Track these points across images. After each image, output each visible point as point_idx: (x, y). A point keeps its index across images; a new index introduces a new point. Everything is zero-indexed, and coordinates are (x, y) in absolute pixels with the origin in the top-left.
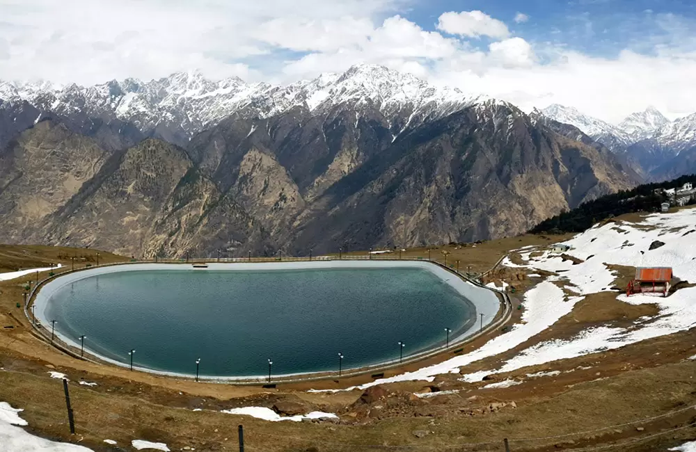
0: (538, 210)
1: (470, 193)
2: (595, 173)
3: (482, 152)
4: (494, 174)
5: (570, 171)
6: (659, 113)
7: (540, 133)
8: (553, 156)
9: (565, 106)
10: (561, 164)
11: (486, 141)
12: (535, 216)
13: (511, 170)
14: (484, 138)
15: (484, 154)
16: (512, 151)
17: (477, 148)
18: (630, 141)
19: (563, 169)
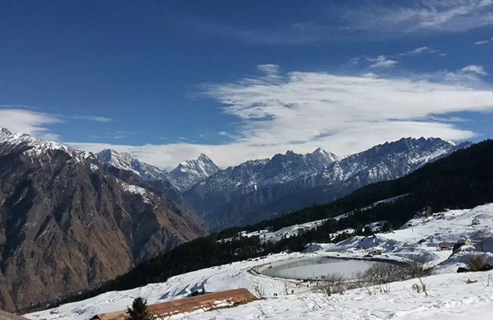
0: (100, 256)
1: (25, 241)
2: (158, 219)
3: (39, 197)
4: (53, 221)
5: (133, 217)
6: (211, 161)
7: (101, 179)
8: (114, 201)
9: (119, 152)
10: (124, 210)
11: (43, 187)
12: (97, 263)
13: (70, 216)
14: (41, 183)
15: (42, 200)
16: (72, 197)
17: (32, 193)
18: (183, 187)
19: (125, 213)
